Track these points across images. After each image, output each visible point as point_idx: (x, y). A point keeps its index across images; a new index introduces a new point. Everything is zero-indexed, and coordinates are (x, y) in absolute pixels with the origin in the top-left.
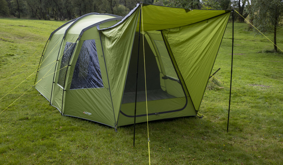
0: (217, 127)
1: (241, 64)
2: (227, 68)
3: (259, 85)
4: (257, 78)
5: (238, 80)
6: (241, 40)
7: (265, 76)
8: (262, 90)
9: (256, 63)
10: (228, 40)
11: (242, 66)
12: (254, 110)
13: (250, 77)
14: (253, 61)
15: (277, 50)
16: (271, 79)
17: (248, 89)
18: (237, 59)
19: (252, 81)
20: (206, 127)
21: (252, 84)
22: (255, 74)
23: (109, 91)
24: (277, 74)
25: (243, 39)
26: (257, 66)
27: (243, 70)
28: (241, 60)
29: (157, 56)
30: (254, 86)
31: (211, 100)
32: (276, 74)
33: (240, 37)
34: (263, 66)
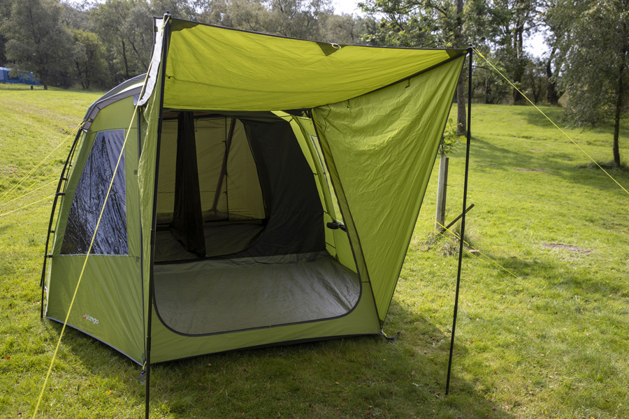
0: (424, 375)
1: (538, 193)
2: (503, 201)
3: (566, 246)
4: (568, 227)
5: (521, 230)
6: (546, 140)
7: (587, 223)
8: (571, 261)
9: (570, 190)
10: (519, 139)
11: (538, 197)
12: (541, 316)
13: (550, 224)
14: (564, 187)
15: (621, 163)
16: (599, 230)
17: (538, 257)
18: (530, 180)
19: (552, 235)
20: (393, 373)
21: (550, 243)
22: (564, 216)
23: (139, 264)
24: (614, 216)
25: (550, 138)
26: (573, 197)
27: (538, 205)
28: (538, 182)
29: (318, 173)
30: (554, 249)
31: (439, 283)
32: (612, 218)
33: (545, 134)
34: (587, 197)
